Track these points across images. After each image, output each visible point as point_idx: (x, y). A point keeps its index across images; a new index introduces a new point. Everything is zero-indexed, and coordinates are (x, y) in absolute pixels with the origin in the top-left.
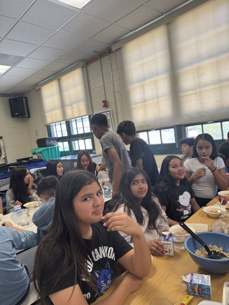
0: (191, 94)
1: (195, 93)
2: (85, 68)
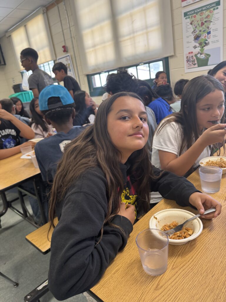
0: (127, 40)
1: (130, 39)
2: (45, 14)
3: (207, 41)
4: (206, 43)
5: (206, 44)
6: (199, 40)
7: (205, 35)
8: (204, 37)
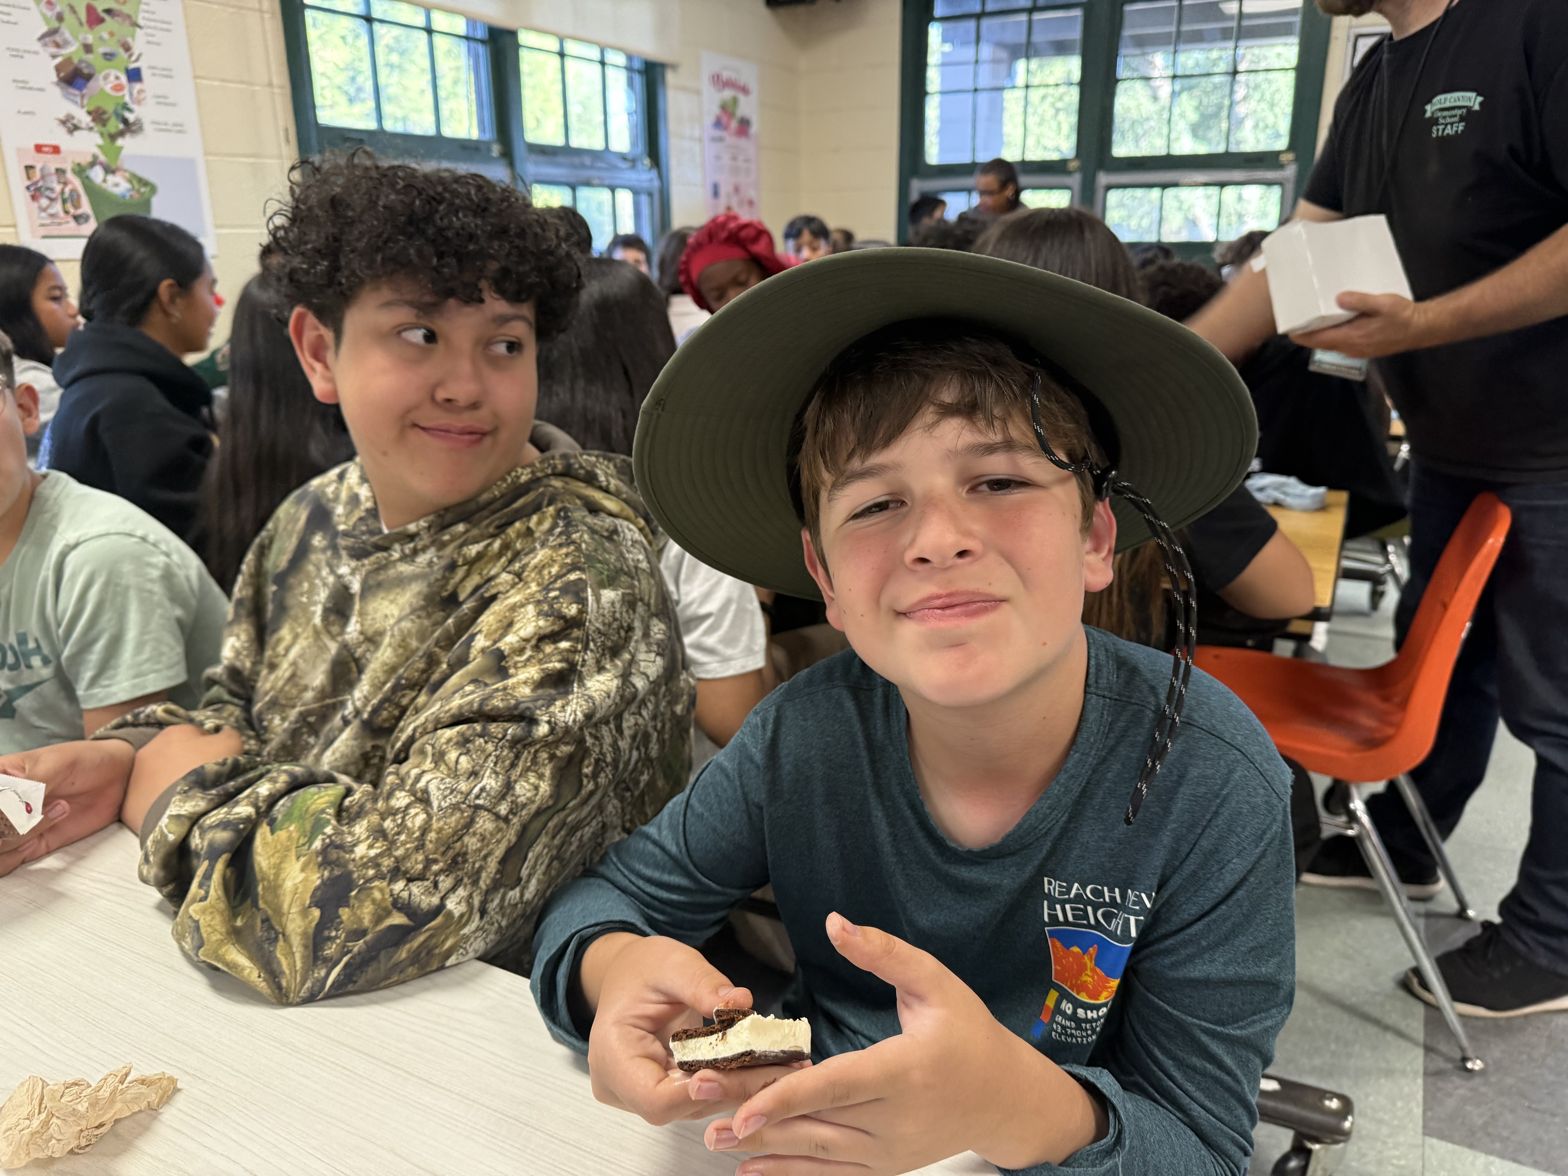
3: (130, 110)
4: (125, 121)
5: (129, 127)
6: (84, 91)
7: (117, 78)
8: (110, 86)
